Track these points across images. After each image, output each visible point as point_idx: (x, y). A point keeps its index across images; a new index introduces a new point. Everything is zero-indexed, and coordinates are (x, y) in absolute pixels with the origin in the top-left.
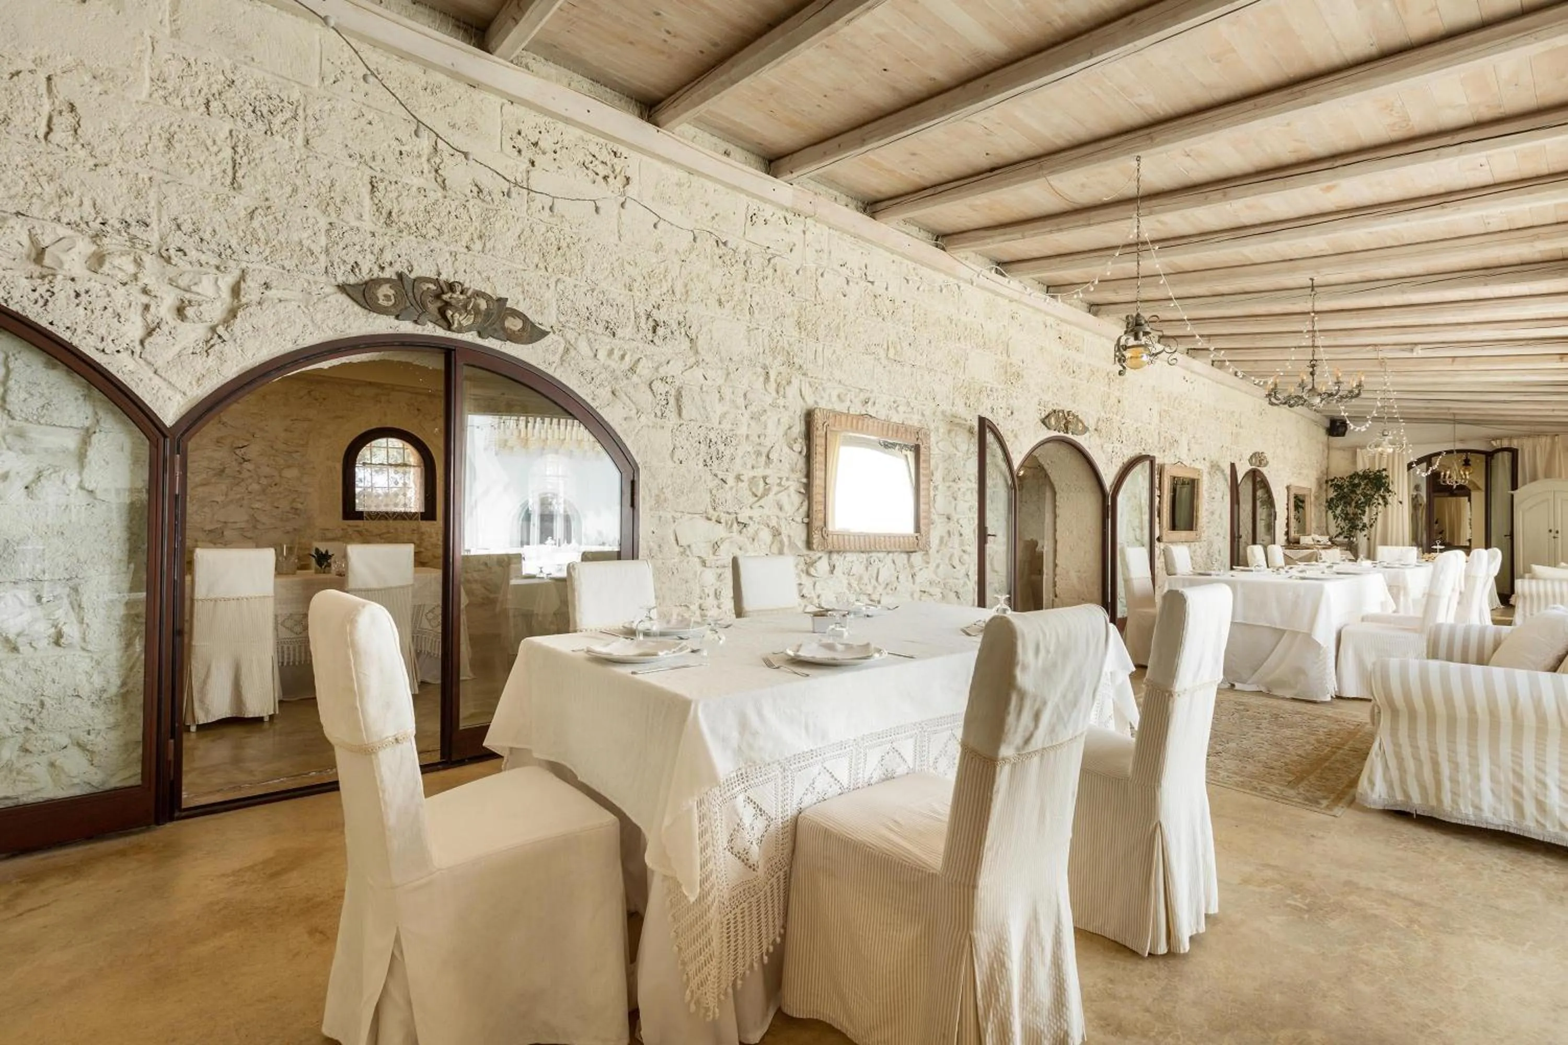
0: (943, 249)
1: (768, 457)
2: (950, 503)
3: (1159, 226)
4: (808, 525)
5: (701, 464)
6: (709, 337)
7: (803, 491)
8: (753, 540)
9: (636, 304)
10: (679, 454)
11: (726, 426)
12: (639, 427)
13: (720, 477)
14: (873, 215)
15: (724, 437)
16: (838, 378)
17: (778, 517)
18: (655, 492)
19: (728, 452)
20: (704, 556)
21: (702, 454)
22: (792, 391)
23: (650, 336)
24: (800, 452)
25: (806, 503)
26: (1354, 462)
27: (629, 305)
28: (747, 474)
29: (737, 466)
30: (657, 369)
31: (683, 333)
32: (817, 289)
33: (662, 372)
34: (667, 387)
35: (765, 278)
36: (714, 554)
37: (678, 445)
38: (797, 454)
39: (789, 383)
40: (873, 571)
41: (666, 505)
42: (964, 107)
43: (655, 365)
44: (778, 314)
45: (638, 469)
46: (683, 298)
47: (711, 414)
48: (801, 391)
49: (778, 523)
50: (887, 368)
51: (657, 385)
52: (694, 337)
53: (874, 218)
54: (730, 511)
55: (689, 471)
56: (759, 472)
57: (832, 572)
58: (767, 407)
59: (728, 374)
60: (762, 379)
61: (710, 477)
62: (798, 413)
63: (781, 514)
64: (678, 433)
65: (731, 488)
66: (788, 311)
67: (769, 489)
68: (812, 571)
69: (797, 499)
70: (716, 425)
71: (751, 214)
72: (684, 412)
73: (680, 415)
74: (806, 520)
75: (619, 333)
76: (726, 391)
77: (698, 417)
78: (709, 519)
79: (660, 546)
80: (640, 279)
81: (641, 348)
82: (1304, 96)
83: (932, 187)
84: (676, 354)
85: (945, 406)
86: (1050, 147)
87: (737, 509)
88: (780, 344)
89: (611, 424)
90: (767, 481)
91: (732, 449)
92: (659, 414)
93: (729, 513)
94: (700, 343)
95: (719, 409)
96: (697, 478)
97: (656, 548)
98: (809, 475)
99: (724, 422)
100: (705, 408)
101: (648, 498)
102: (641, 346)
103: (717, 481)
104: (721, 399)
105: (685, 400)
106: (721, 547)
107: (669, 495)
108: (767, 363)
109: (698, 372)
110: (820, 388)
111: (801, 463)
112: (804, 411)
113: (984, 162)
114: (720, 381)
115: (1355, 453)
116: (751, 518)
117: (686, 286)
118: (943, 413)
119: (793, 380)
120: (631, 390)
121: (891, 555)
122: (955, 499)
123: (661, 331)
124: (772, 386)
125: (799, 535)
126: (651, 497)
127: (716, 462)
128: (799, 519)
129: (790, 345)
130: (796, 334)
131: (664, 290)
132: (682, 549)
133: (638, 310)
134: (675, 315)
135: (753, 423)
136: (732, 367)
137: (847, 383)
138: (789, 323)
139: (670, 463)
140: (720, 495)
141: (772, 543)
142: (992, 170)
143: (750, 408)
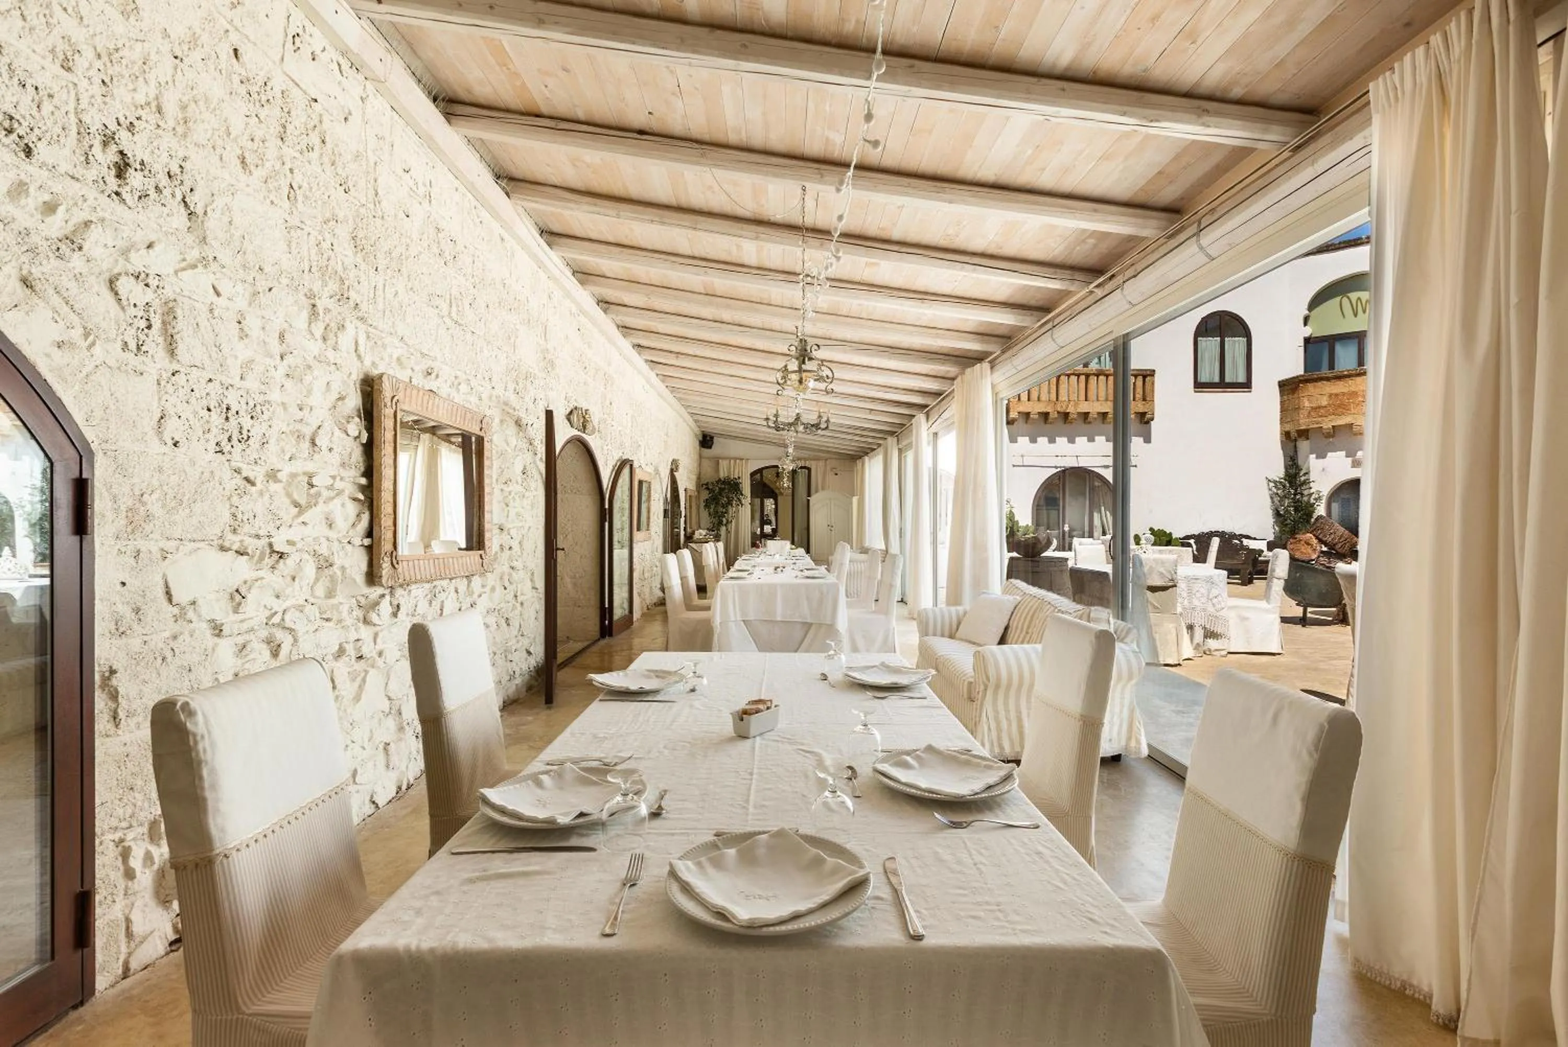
0: (507, 194)
1: (313, 443)
2: (503, 510)
3: (734, 249)
4: (370, 549)
5: (212, 447)
6: (226, 219)
7: (361, 497)
8: (294, 579)
9: (84, 104)
10: (173, 428)
11: (252, 383)
12: (89, 368)
13: (244, 474)
14: (449, 116)
15: (251, 404)
16: (400, 334)
17: (328, 540)
18: (126, 502)
19: (257, 431)
20: (219, 617)
21: (214, 431)
22: (346, 340)
23: (113, 183)
24: (356, 438)
25: (366, 517)
26: (717, 470)
27: (67, 101)
28: (287, 469)
29: (272, 457)
30: (125, 253)
31: (179, 197)
32: (376, 195)
33: (138, 260)
34: (149, 295)
35: (310, 149)
36: (236, 610)
37: (171, 411)
38: (351, 439)
39: (342, 327)
40: (436, 604)
41: (148, 528)
42: (713, 55)
43: (120, 244)
44: (328, 215)
45: (91, 453)
46: (180, 130)
47: (230, 361)
48: (356, 342)
49: (329, 548)
50: (450, 331)
51: (125, 285)
52: (199, 210)
53: (449, 122)
54: (261, 533)
55: (193, 463)
56: (298, 466)
57: (395, 615)
58: (310, 360)
59: (256, 294)
60: (305, 314)
61: (227, 473)
62: (354, 377)
63: (332, 535)
64: (170, 388)
65: (261, 494)
66: (341, 216)
67: (319, 494)
68: (373, 617)
69: (352, 509)
70: (236, 381)
71: (291, 32)
72: (181, 349)
73: (172, 353)
74: (367, 542)
75: (42, 150)
76: (253, 323)
77: (207, 362)
78: (223, 549)
79: (137, 611)
80: (89, 54)
81: (91, 201)
82: (944, 192)
83: (551, 118)
84: (166, 234)
85: (499, 391)
86: (720, 137)
87: (271, 528)
88: (332, 263)
89: (27, 351)
90: (315, 481)
91: (265, 426)
92: (132, 345)
93: (258, 537)
94: (214, 224)
95: (243, 351)
96: (207, 475)
97: (129, 615)
98: (369, 472)
99: (250, 377)
100: (219, 347)
101: (110, 515)
102: (92, 194)
103: (239, 481)
104: (243, 335)
105: (182, 326)
106: (249, 596)
107: (156, 509)
108: (315, 290)
109: (201, 280)
110: (379, 343)
111: (357, 455)
112: (361, 376)
113: (638, 119)
114: (241, 303)
115: (718, 463)
116: (290, 543)
117: (184, 108)
118: (498, 397)
119: (347, 324)
120: (67, 282)
121: (453, 581)
122: (507, 506)
123: (135, 179)
124: (318, 330)
125: (357, 562)
126: (117, 510)
127: (239, 447)
128: (357, 541)
129: (345, 269)
130: (350, 252)
131: (141, 99)
132: (176, 610)
133: (86, 119)
134: (164, 158)
135: (289, 384)
136: (262, 285)
137: (410, 343)
138: (343, 232)
139: (155, 447)
140: (246, 506)
141: (317, 580)
142: (641, 132)
143: (289, 359)
